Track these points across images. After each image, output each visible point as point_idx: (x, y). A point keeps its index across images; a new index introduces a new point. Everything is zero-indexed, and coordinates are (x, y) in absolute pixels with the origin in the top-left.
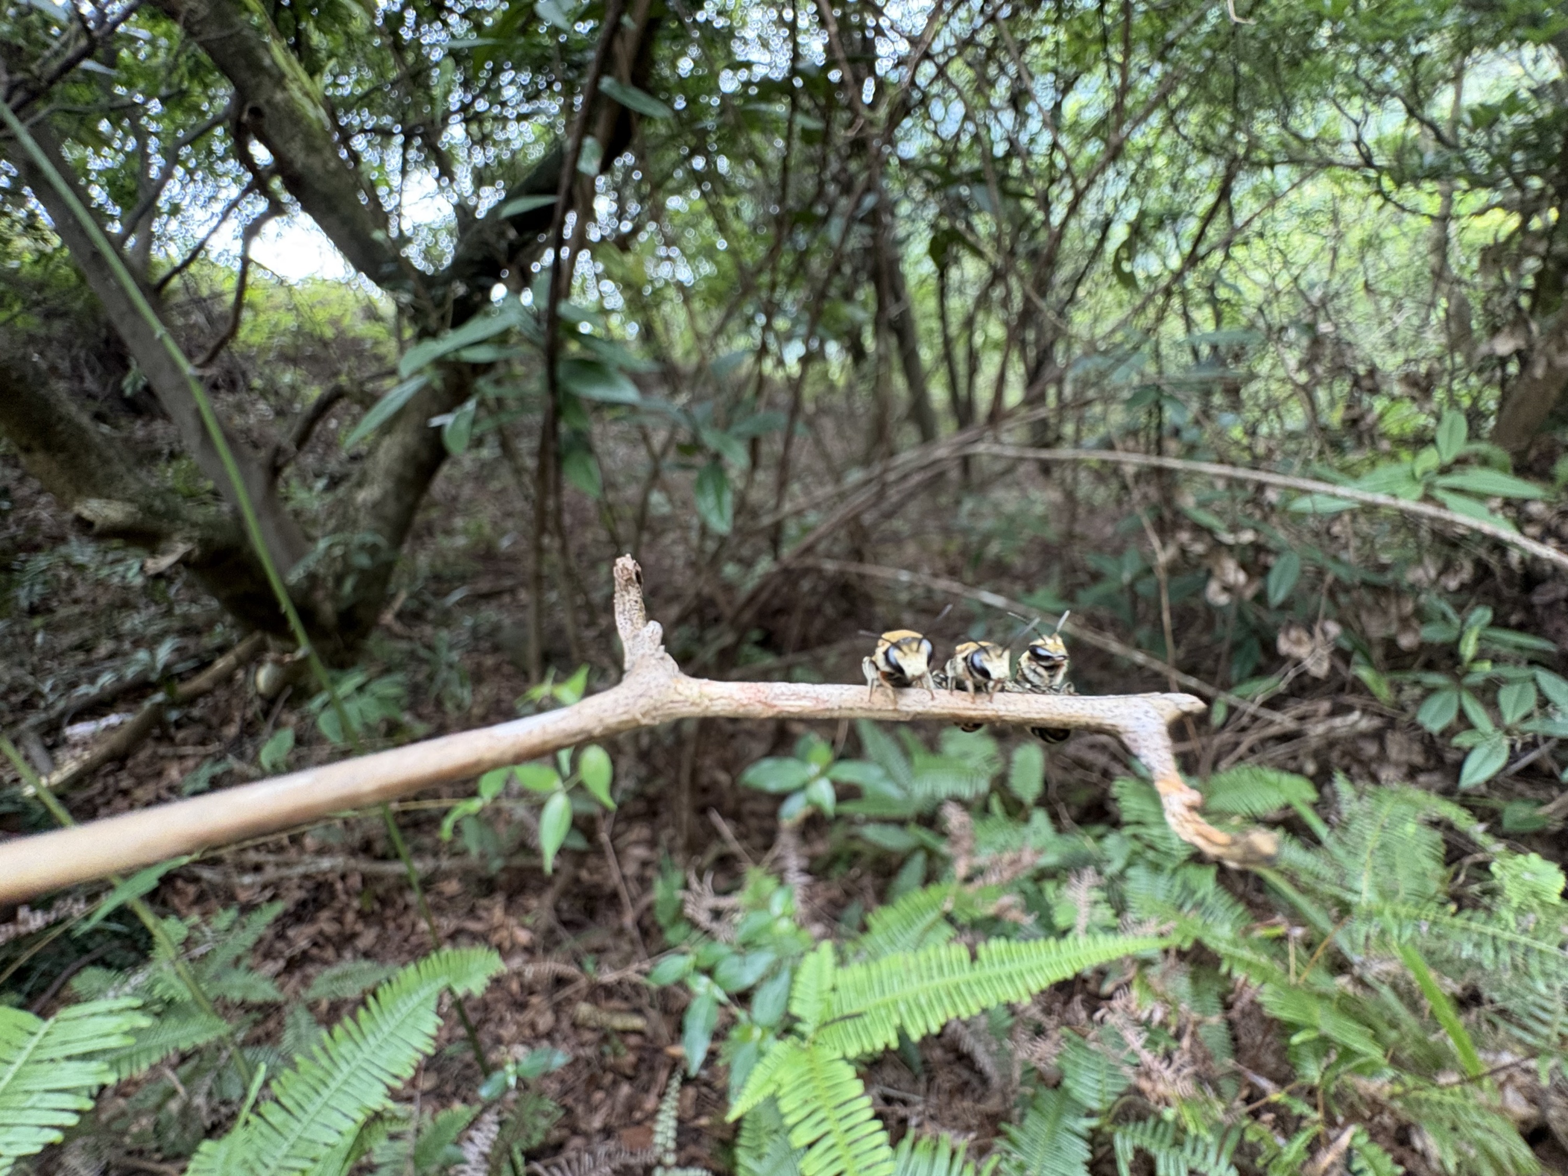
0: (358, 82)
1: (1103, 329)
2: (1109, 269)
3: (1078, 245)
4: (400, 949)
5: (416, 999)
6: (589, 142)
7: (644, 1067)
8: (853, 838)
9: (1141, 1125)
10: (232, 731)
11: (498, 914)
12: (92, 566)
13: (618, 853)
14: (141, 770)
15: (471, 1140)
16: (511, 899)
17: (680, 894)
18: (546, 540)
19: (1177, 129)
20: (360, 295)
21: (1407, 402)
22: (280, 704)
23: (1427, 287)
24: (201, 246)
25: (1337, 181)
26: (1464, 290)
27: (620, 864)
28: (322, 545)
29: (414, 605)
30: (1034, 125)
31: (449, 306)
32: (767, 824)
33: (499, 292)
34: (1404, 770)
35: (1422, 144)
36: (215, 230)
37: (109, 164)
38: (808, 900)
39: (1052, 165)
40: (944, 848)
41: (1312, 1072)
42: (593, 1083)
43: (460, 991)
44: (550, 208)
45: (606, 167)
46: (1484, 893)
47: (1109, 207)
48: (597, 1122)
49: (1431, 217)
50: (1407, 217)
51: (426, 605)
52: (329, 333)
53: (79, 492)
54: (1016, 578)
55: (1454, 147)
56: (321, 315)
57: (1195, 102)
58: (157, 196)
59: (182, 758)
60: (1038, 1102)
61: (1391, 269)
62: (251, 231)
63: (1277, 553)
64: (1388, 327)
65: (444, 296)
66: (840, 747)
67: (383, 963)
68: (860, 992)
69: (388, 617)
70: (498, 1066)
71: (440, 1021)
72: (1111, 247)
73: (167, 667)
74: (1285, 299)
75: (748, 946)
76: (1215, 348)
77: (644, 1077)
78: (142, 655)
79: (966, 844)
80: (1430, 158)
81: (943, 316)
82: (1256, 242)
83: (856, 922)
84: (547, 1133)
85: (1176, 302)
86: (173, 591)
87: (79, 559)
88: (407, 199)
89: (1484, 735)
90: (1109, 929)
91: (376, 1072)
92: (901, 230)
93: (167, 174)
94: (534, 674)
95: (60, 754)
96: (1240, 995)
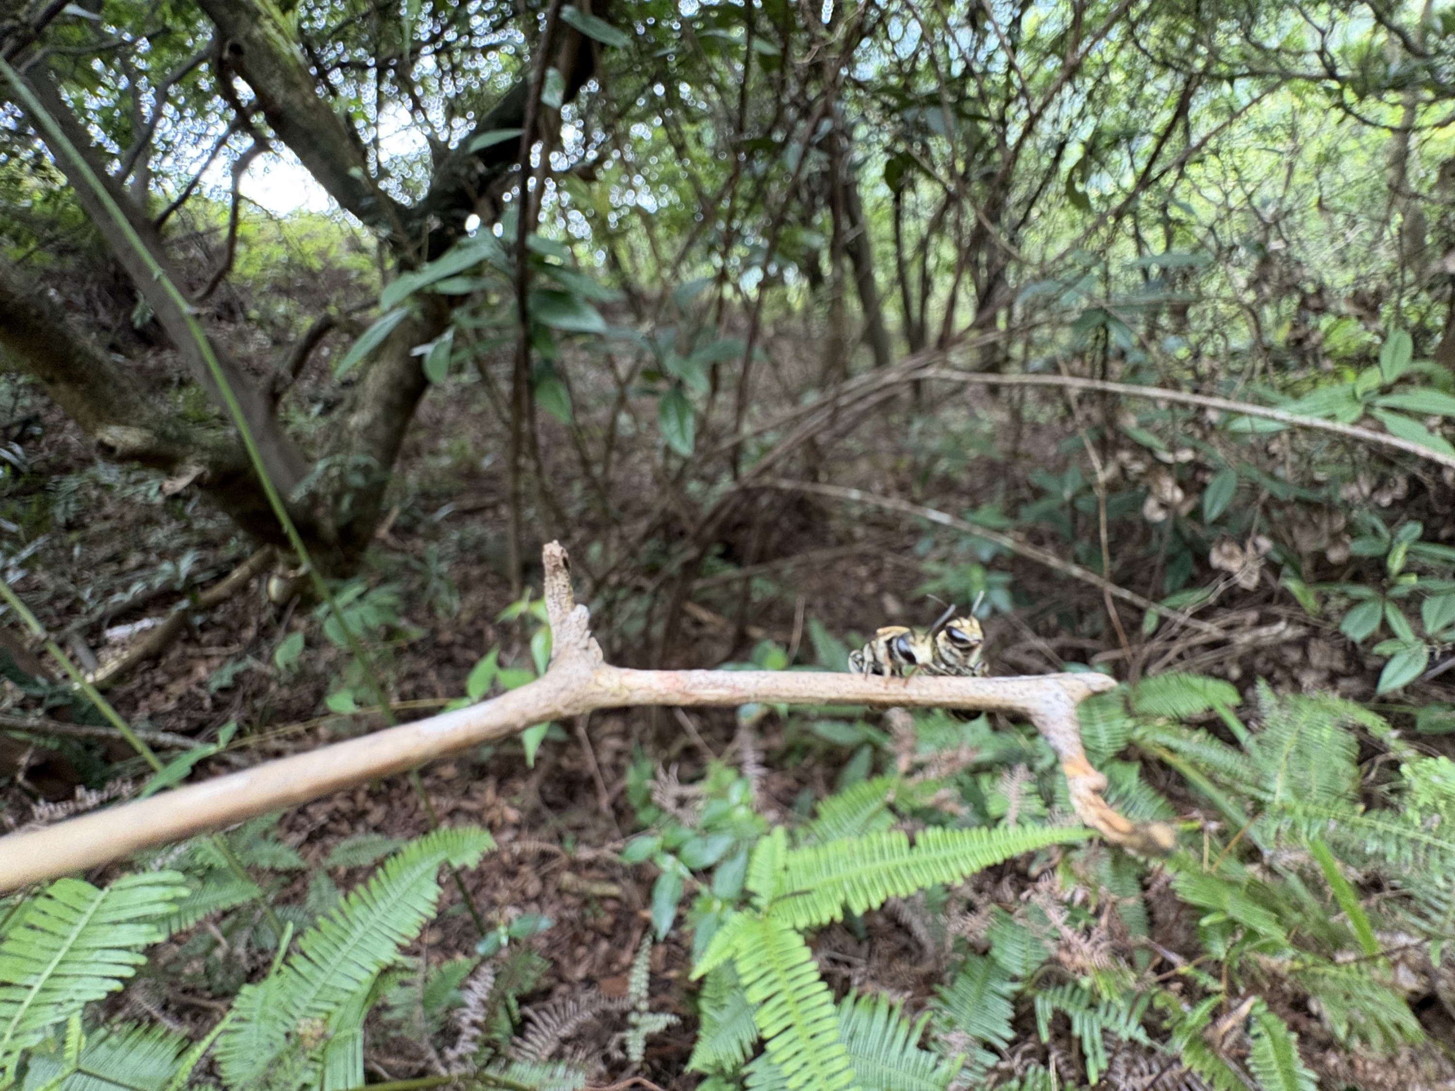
0: (333, 15)
1: (1053, 252)
2: (1062, 189)
3: (1033, 165)
4: (405, 825)
5: (419, 871)
6: (551, 73)
7: (620, 929)
8: (806, 732)
9: (1060, 990)
10: (250, 633)
11: (490, 795)
12: (118, 486)
13: (594, 743)
14: (174, 668)
15: (469, 988)
16: (501, 782)
17: (649, 783)
18: (522, 461)
19: (1136, 42)
20: (345, 227)
21: (1354, 320)
22: (291, 610)
23: (1382, 202)
24: (195, 182)
25: (1299, 95)
26: (1421, 204)
27: (596, 753)
28: (320, 466)
29: (405, 520)
30: (992, 42)
31: (425, 240)
32: (728, 719)
33: (473, 222)
34: (1325, 675)
35: (1388, 53)
36: (205, 168)
37: (105, 103)
38: (763, 788)
39: (1009, 84)
40: (888, 745)
41: (1219, 949)
42: (577, 940)
43: (456, 864)
44: (517, 140)
45: (570, 96)
46: (1392, 791)
47: (1064, 127)
48: (580, 972)
49: (1392, 129)
50: (1368, 129)
51: (417, 521)
52: (317, 264)
53: (100, 419)
54: (962, 494)
55: (1422, 55)
56: (309, 247)
57: (1157, 14)
58: (150, 134)
59: (207, 657)
60: (968, 967)
61: (1347, 185)
62: (240, 166)
63: (1214, 471)
64: (1340, 244)
65: (421, 228)
66: (795, 650)
67: (390, 836)
68: (809, 872)
69: (383, 532)
70: (492, 926)
71: (439, 889)
72: (1066, 166)
73: (190, 577)
74: (1236, 216)
75: (709, 829)
76: (1164, 270)
77: (620, 935)
78: (167, 567)
79: (908, 742)
80: (1395, 67)
81: (898, 241)
82: (1212, 160)
83: (807, 809)
84: (537, 981)
85: (1128, 221)
86: (189, 509)
87: (105, 479)
88: (382, 132)
89: (1405, 644)
90: (1039, 819)
91: (387, 932)
92: (858, 156)
93: (158, 114)
94: (515, 585)
95: (104, 654)
96: (1157, 878)
